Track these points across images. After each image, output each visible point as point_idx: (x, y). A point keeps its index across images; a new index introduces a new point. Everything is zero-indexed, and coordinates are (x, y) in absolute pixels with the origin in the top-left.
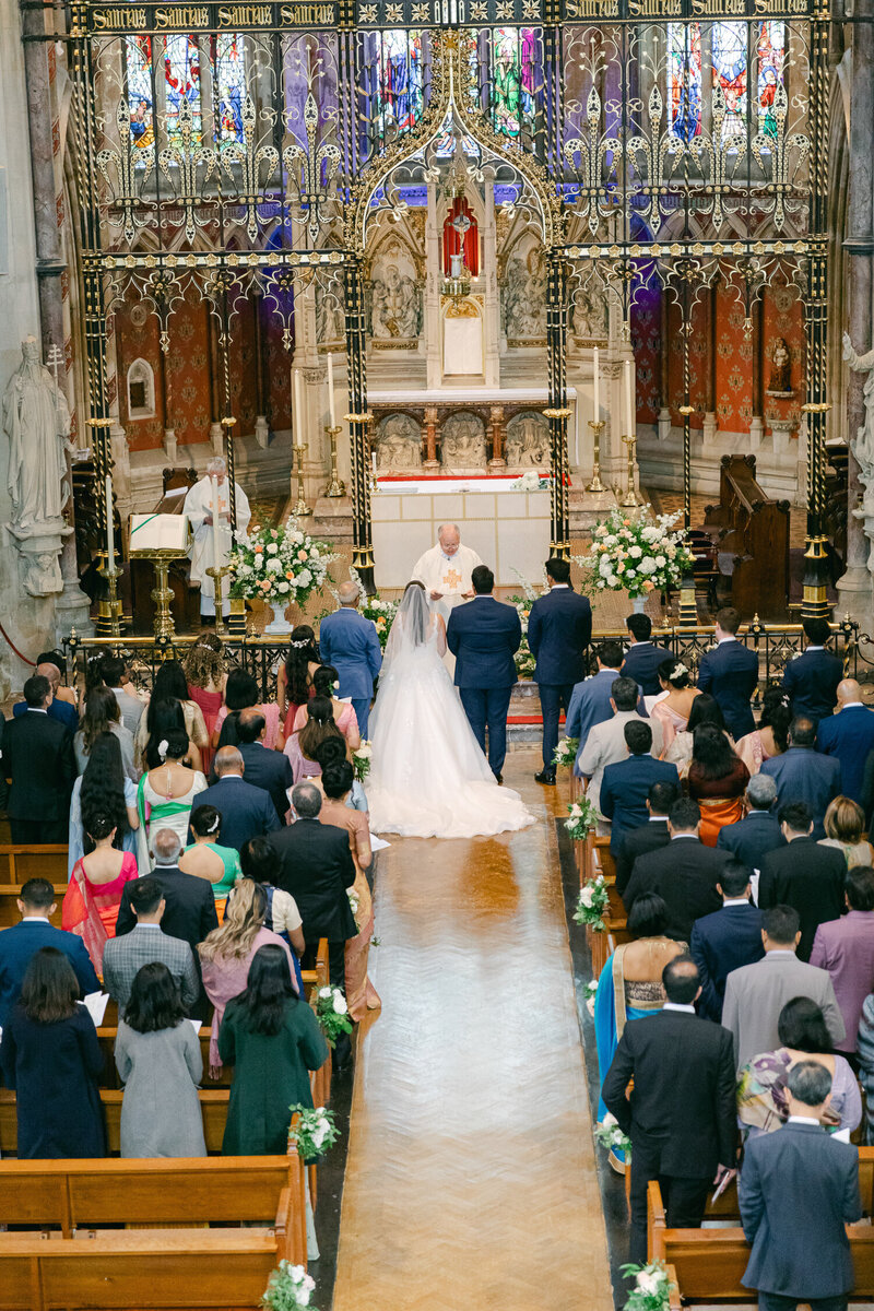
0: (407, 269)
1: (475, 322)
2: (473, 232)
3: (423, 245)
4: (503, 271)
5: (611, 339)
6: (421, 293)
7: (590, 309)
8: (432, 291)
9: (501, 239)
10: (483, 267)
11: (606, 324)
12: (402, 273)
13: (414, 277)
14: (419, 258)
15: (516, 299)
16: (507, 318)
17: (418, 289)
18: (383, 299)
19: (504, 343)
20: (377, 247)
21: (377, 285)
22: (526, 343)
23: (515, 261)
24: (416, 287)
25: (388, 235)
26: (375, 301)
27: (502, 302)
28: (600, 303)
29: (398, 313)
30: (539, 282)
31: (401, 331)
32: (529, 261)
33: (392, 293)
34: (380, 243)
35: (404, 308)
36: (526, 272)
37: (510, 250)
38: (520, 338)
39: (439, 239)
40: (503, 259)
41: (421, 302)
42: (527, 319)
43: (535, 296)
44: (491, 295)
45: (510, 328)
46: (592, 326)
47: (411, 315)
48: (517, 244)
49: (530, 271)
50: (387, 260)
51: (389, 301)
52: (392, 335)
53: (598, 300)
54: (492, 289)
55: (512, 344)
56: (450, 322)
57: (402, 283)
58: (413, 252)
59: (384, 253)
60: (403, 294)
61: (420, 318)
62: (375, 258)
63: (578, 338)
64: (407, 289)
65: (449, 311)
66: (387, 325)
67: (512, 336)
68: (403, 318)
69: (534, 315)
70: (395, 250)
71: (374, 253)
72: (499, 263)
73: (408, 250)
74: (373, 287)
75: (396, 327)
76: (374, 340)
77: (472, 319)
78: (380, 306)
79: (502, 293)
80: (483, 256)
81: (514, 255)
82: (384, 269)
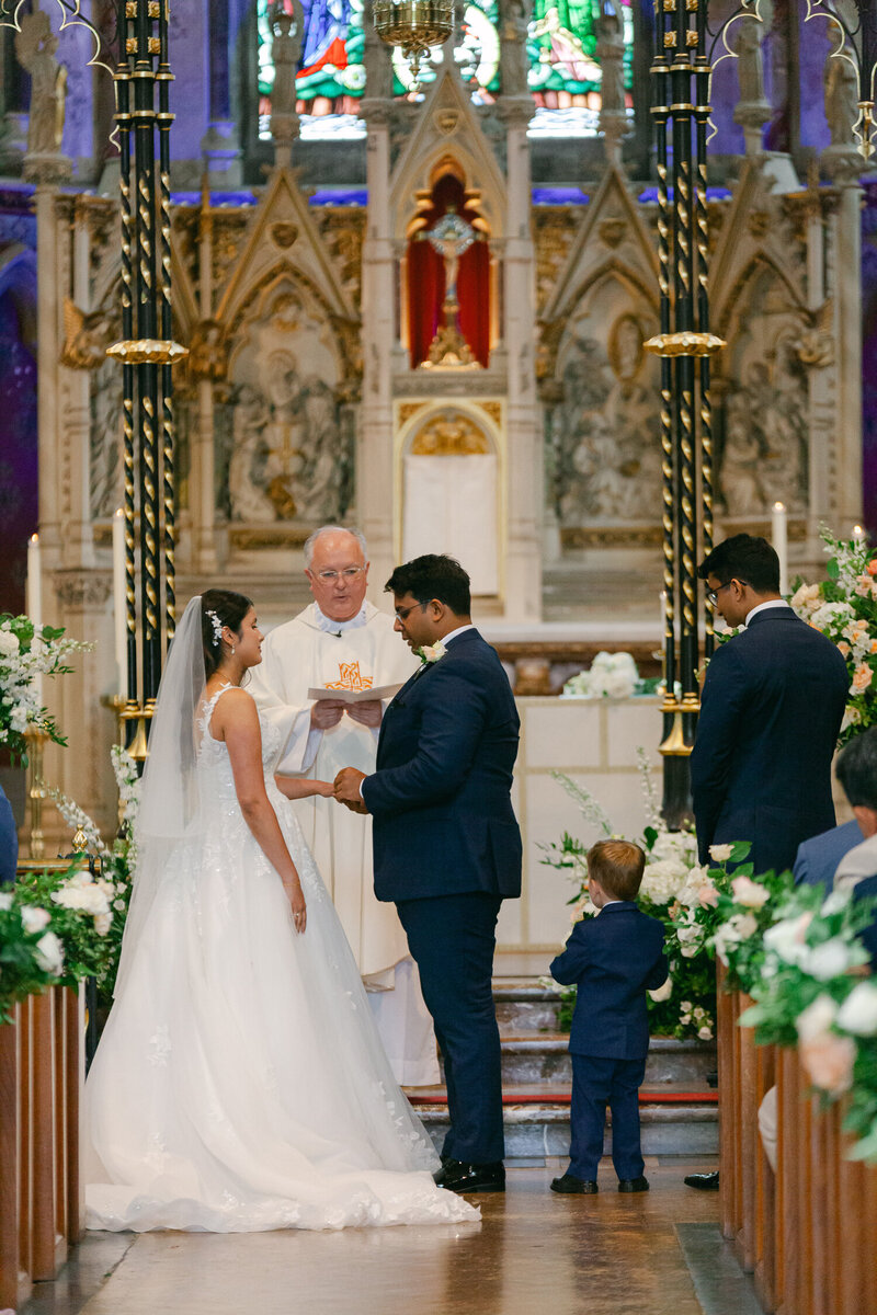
0: (317, 358)
1: (479, 464)
2: (478, 257)
3: (357, 298)
4: (551, 365)
5: (814, 509)
6: (350, 416)
7: (764, 452)
8: (376, 389)
9: (547, 284)
10: (502, 334)
11: (803, 479)
12: (306, 368)
13: (332, 374)
14: (347, 328)
15: (584, 431)
16: (562, 480)
17: (344, 405)
18: (260, 430)
19: (554, 538)
20: (247, 304)
21: (244, 395)
22: (607, 539)
23: (582, 345)
24: (341, 401)
25: (272, 276)
26: (238, 435)
27: (548, 440)
28: (787, 431)
29: (294, 465)
30: (637, 393)
31: (300, 507)
32: (614, 343)
33: (281, 416)
34: (254, 294)
35: (309, 450)
36: (608, 373)
37: (568, 313)
38: (592, 524)
39: (397, 265)
40: (551, 332)
41: (351, 436)
42: (609, 479)
43: (630, 428)
44: (521, 404)
45: (568, 503)
46: (769, 487)
47: (325, 466)
48: (585, 302)
49: (617, 367)
50: (269, 339)
51: (275, 435)
52: (280, 517)
53: (784, 424)
54: (524, 387)
55: (572, 540)
56: (422, 467)
57: (305, 394)
58: (332, 317)
59: (263, 320)
60: (306, 421)
61: (347, 474)
62: (242, 330)
63: (735, 521)
64: (318, 407)
65: (418, 439)
66: (268, 492)
67: (573, 520)
68: (305, 476)
69: (628, 470)
70: (289, 313)
71: (239, 317)
72: (544, 339)
73: (321, 313)
74: (234, 401)
75: (288, 498)
76: (236, 526)
77: (474, 459)
78: (251, 444)
79: (549, 417)
80: (502, 307)
81: (578, 329)
82: (262, 360)
